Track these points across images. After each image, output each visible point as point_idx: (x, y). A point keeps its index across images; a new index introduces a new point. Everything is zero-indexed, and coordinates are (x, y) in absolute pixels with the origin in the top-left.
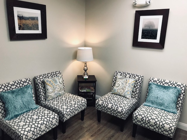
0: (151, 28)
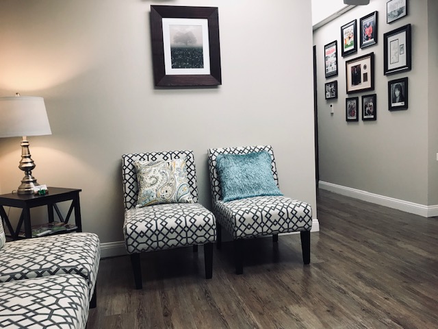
0: (190, 45)
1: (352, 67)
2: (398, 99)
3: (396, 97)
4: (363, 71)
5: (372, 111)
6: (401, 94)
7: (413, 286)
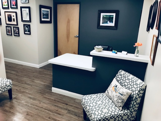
1: (8, 15)
2: (27, 31)
3: (26, 30)
4: (13, 18)
5: (18, 33)
6: (28, 29)
7: (45, 96)
